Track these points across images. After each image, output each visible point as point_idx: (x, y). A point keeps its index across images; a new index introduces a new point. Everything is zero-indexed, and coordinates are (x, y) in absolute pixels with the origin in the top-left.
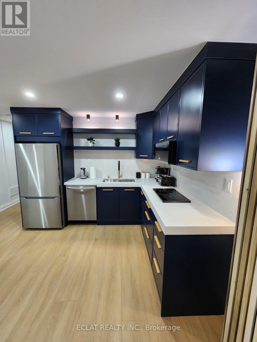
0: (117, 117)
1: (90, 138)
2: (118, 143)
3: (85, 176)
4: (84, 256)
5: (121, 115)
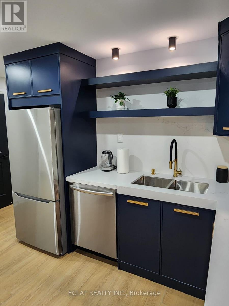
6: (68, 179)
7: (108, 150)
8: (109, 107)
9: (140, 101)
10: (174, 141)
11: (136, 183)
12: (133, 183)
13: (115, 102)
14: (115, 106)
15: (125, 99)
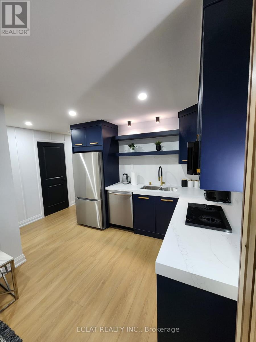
0: (158, 119)
1: (131, 144)
2: (159, 147)
3: (128, 182)
4: (109, 263)
5: (162, 116)
6: (107, 188)
7: (126, 173)
8: (126, 150)
9: (142, 147)
10: (160, 167)
11: (143, 188)
12: (142, 189)
13: (130, 148)
14: (130, 150)
15: (135, 146)
